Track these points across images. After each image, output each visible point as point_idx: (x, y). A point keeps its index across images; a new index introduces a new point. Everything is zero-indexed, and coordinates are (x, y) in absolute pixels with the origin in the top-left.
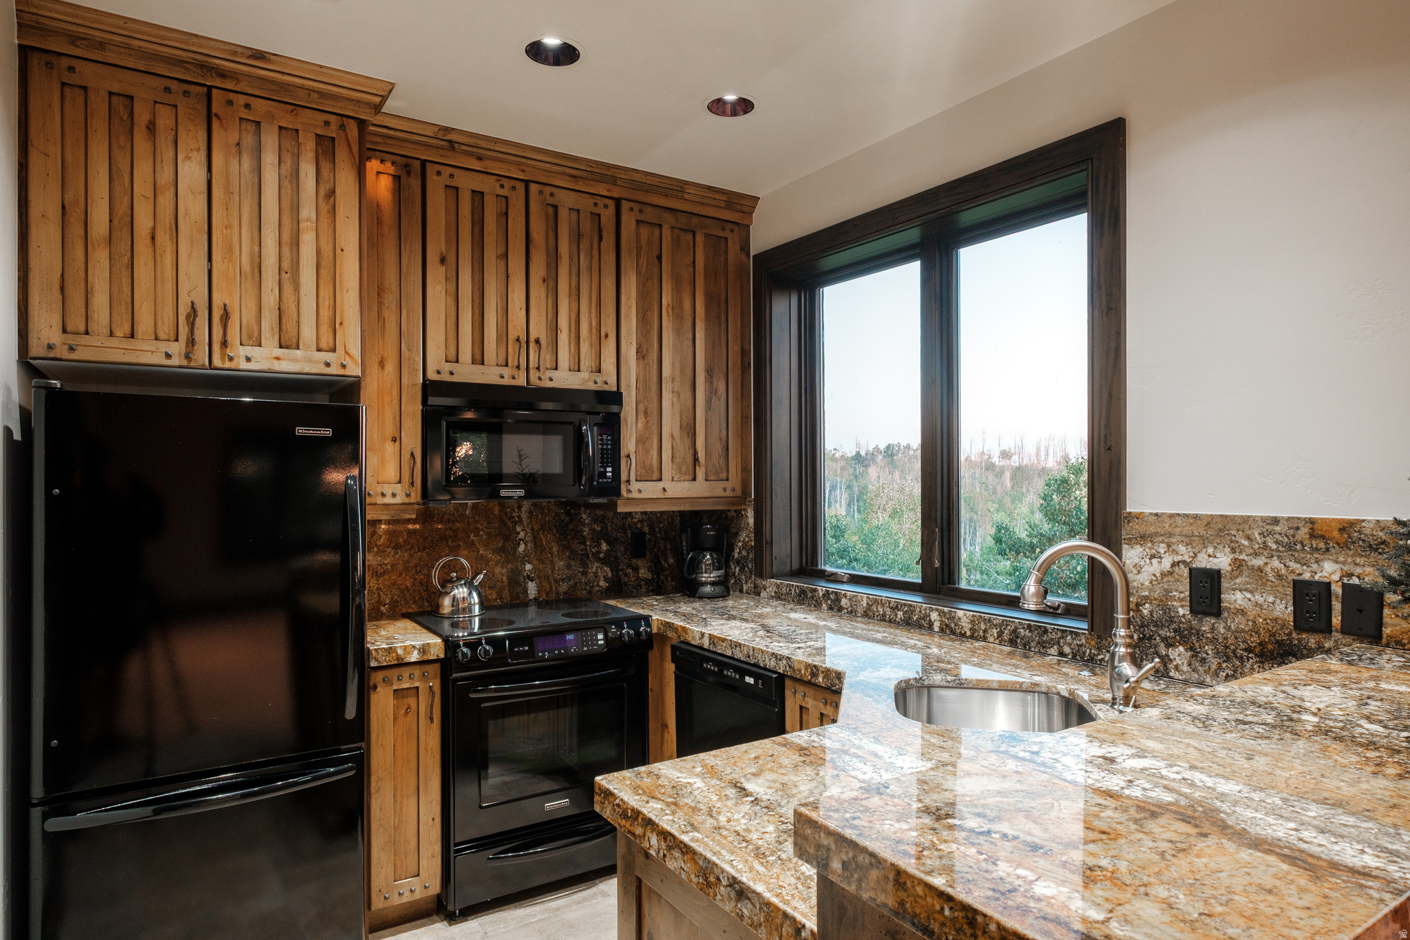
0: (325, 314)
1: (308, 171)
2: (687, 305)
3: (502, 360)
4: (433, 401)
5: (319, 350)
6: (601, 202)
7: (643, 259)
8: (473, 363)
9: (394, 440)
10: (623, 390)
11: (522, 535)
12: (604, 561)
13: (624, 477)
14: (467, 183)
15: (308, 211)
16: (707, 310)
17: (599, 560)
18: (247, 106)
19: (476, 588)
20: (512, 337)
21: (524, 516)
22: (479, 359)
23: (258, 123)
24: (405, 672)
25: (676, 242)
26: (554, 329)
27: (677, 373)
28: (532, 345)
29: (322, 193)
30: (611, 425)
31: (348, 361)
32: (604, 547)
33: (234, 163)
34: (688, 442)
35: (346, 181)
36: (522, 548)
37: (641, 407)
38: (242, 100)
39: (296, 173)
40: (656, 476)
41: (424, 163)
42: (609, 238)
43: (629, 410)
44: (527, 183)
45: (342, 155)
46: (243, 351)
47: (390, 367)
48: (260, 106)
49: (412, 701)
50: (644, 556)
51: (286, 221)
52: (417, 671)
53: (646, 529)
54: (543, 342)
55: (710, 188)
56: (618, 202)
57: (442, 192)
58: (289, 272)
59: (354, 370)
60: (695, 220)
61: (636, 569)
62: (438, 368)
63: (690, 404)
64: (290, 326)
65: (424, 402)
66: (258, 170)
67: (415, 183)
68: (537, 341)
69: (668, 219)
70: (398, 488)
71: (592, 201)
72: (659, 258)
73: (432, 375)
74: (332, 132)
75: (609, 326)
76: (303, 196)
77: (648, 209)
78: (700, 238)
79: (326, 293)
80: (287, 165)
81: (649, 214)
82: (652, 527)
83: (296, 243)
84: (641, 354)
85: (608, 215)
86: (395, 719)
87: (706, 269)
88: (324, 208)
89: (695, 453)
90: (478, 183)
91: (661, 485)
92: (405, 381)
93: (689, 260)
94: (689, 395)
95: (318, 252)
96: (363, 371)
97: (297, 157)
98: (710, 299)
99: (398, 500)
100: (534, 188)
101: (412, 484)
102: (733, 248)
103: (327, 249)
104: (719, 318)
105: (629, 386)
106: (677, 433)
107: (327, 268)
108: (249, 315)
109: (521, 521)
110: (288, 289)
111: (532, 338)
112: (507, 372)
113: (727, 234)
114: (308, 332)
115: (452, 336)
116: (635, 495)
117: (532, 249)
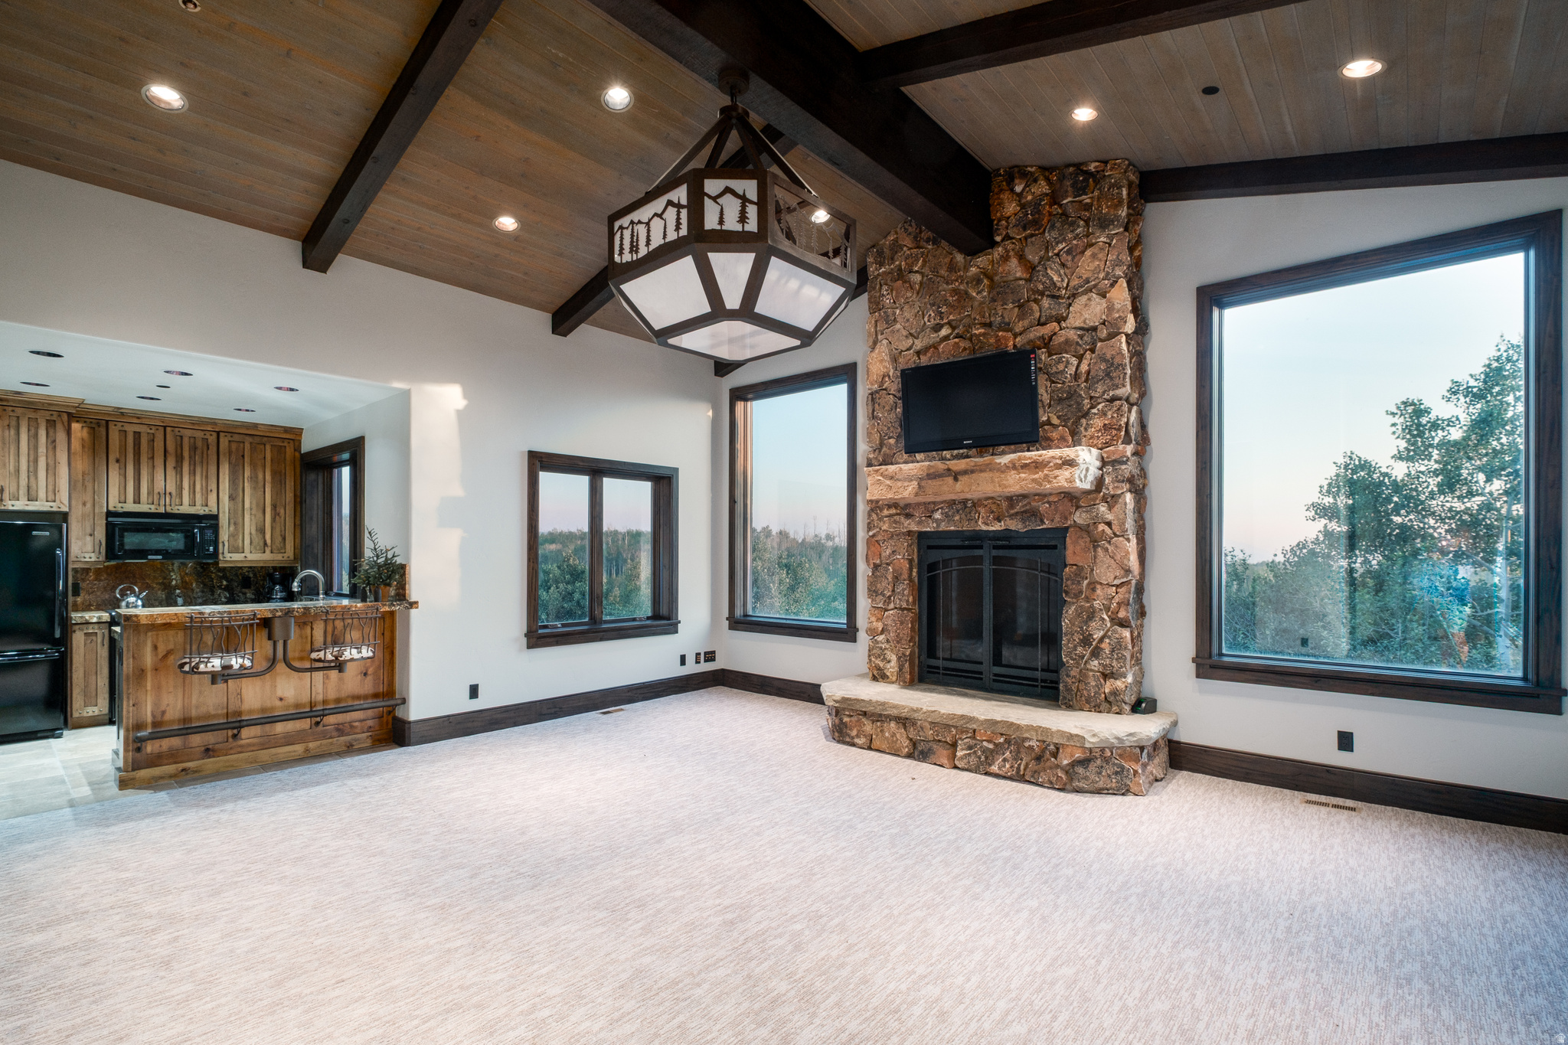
0: (50, 488)
1: (42, 433)
2: (260, 476)
3: (150, 501)
4: (110, 519)
5: (47, 501)
6: (208, 433)
7: (233, 457)
8: (134, 503)
9: (91, 535)
10: (221, 515)
11: (174, 577)
12: (225, 589)
13: (221, 551)
14: (131, 429)
15: (42, 450)
16: (273, 478)
17: (221, 589)
18: (13, 411)
19: (141, 599)
20: (156, 491)
21: (175, 568)
22: (137, 501)
23: (18, 417)
24: (91, 626)
25: (253, 449)
26: (180, 488)
27: (254, 506)
28: (167, 495)
29: (49, 441)
30: (216, 528)
31: (61, 506)
32: (225, 583)
33: (7, 432)
34: (261, 536)
35: (61, 436)
36: (174, 583)
37: (232, 521)
38: (11, 408)
39: (36, 435)
40: (241, 551)
41: (107, 421)
42: (213, 449)
43: (224, 520)
44: (165, 427)
45: (59, 426)
46: (10, 503)
47: (89, 505)
48: (19, 411)
49: (94, 638)
50: (250, 587)
51: (32, 452)
52: (96, 626)
53: (251, 575)
54: (174, 494)
55: (272, 426)
56: (218, 433)
57: (117, 433)
58: (33, 471)
59: (66, 509)
60: (266, 439)
61: (245, 594)
62: (114, 504)
63: (262, 519)
64: (33, 493)
65: (107, 519)
66: (18, 434)
67: (103, 431)
68: (170, 494)
69: (248, 440)
70: (93, 555)
71: (203, 433)
72: (243, 456)
73: (111, 508)
74: (54, 418)
75: (214, 486)
76: (39, 443)
77: (236, 435)
78: (268, 447)
79: (51, 479)
80: (33, 431)
81: (236, 438)
82: (255, 575)
83: (36, 461)
84: (232, 498)
85: (212, 439)
86: (85, 644)
87: (272, 460)
88: (50, 447)
89: (265, 541)
90: (137, 428)
91: (243, 555)
92: (97, 511)
93: (262, 456)
94: (261, 515)
95: (47, 465)
96: (70, 509)
97: (37, 428)
98: (274, 473)
99: (93, 560)
100: (168, 429)
101: (100, 553)
102: (289, 451)
103: (51, 463)
104: (281, 481)
105: (224, 512)
106: (254, 532)
107: (52, 469)
108: (13, 489)
109: (173, 570)
110: (32, 479)
111: (167, 492)
112: (153, 507)
113: (285, 444)
114: (42, 494)
115: (122, 491)
116: (229, 559)
117: (167, 455)
